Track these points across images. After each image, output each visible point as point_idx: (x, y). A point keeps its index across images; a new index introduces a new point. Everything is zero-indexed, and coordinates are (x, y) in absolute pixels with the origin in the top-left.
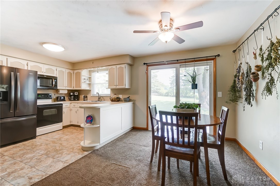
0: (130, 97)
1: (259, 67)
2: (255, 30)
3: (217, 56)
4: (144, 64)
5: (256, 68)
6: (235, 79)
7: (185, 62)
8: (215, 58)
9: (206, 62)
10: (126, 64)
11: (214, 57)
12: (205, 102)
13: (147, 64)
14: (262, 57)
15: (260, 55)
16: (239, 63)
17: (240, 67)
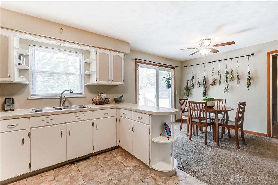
4: (136, 59)
5: (214, 80)
8: (175, 68)
9: (171, 69)
10: (124, 54)
13: (138, 59)
14: (220, 76)
15: (218, 74)
16: (193, 74)
17: (194, 77)
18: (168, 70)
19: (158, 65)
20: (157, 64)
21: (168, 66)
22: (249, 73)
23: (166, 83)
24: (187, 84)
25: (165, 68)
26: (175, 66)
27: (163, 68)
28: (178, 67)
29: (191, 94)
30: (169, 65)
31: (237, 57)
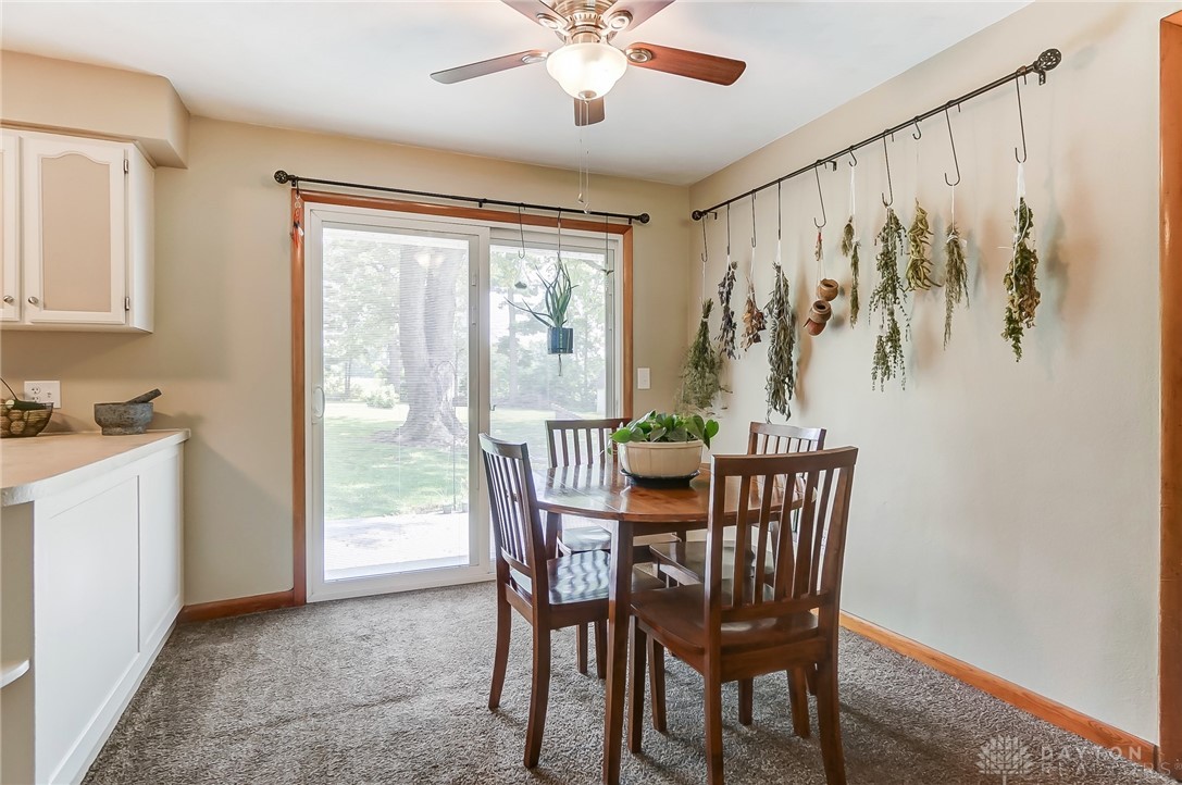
0: (156, 393)
1: (831, 286)
2: (819, 161)
3: (637, 218)
4: (282, 177)
5: (825, 288)
6: (705, 320)
7: (519, 219)
8: (629, 228)
9: (603, 235)
10: (131, 148)
11: (624, 222)
12: (438, 417)
13: (294, 180)
14: (855, 256)
15: (845, 247)
16: (729, 261)
17: (733, 278)
18: (555, 241)
19: (480, 209)
20: (475, 205)
21: (555, 214)
22: (1025, 217)
23: (546, 319)
24: (704, 325)
25: (525, 227)
26: (630, 218)
27: (516, 226)
28: (644, 219)
29: (727, 390)
30: (559, 209)
31: (950, 104)
